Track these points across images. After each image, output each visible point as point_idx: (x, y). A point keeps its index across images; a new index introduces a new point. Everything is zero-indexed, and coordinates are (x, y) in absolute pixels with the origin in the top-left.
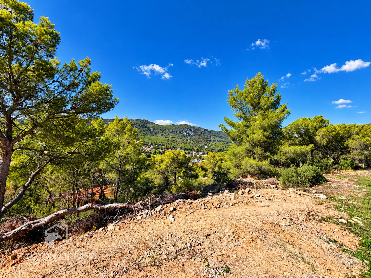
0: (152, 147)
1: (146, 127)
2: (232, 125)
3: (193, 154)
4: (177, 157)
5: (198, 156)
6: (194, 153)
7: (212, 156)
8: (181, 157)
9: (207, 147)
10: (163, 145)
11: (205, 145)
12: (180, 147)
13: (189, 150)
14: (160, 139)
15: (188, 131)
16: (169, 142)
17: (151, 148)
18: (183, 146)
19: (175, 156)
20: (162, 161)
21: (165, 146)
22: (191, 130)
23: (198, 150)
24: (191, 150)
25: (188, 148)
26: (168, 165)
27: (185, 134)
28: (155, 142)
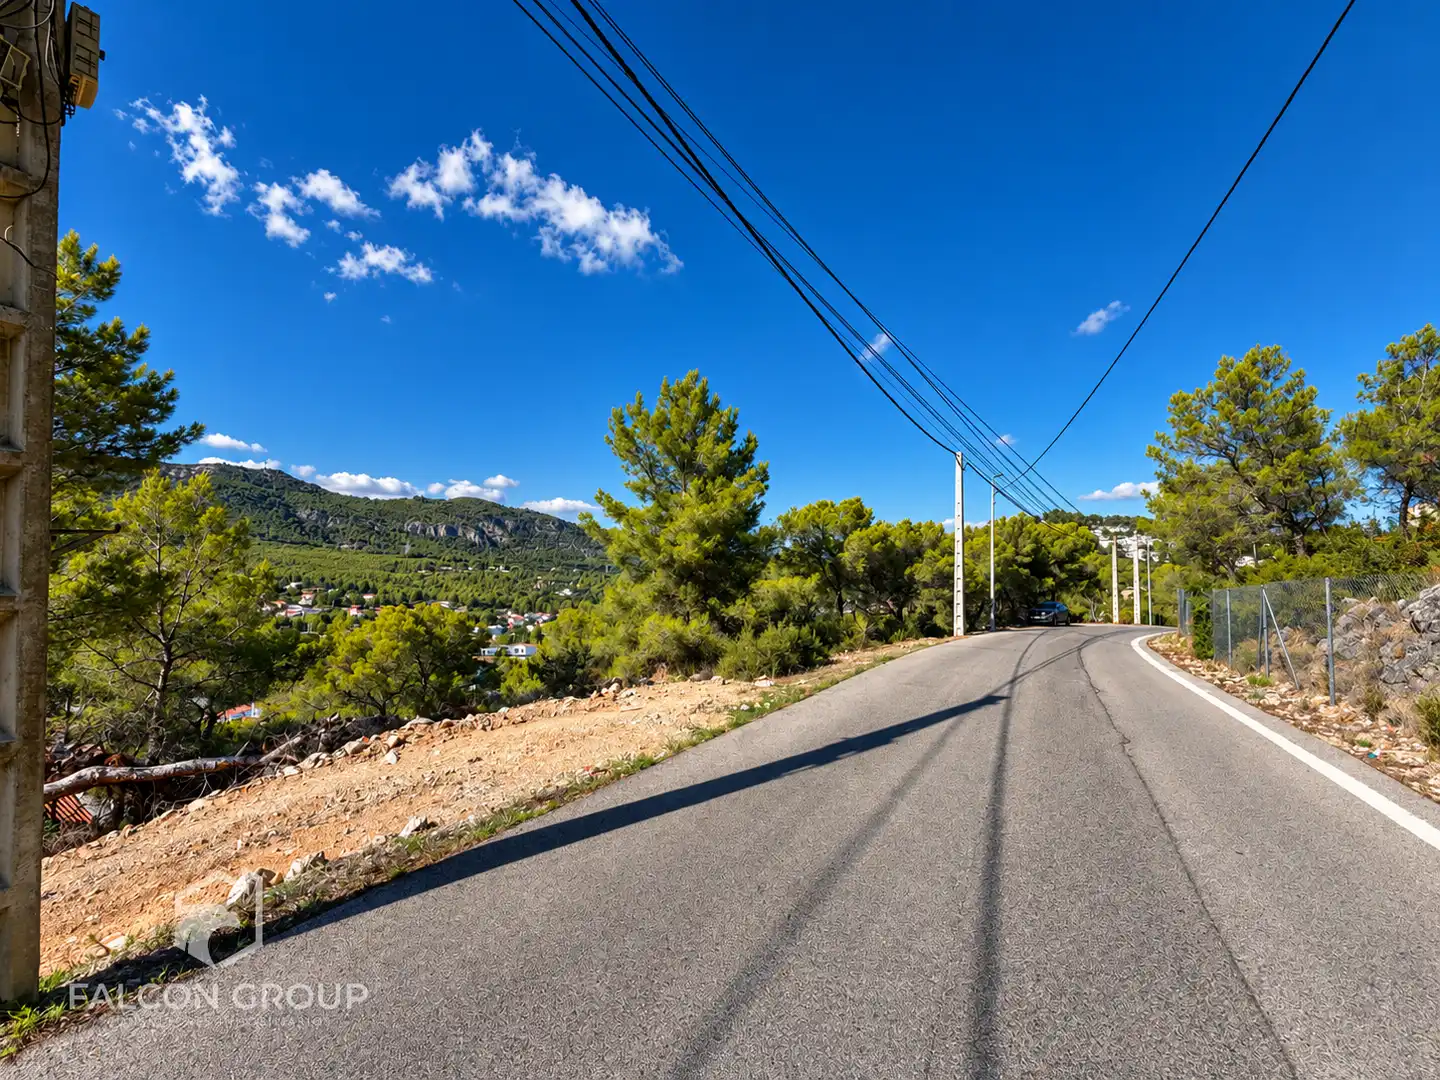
0: (307, 598)
1: (272, 505)
2: (619, 512)
3: (510, 621)
4: (429, 632)
5: (530, 628)
6: (512, 618)
7: (576, 623)
8: (447, 632)
9: (567, 592)
10: (367, 590)
11: (562, 585)
12: (451, 595)
13: (492, 604)
14: (352, 562)
15: (489, 527)
16: (398, 575)
17: (303, 602)
18: (467, 592)
19: (421, 629)
20: (362, 650)
21: (375, 591)
22: (500, 523)
23: (531, 607)
24: (503, 605)
25: (485, 597)
26: (390, 663)
27: (477, 540)
28: (327, 574)
